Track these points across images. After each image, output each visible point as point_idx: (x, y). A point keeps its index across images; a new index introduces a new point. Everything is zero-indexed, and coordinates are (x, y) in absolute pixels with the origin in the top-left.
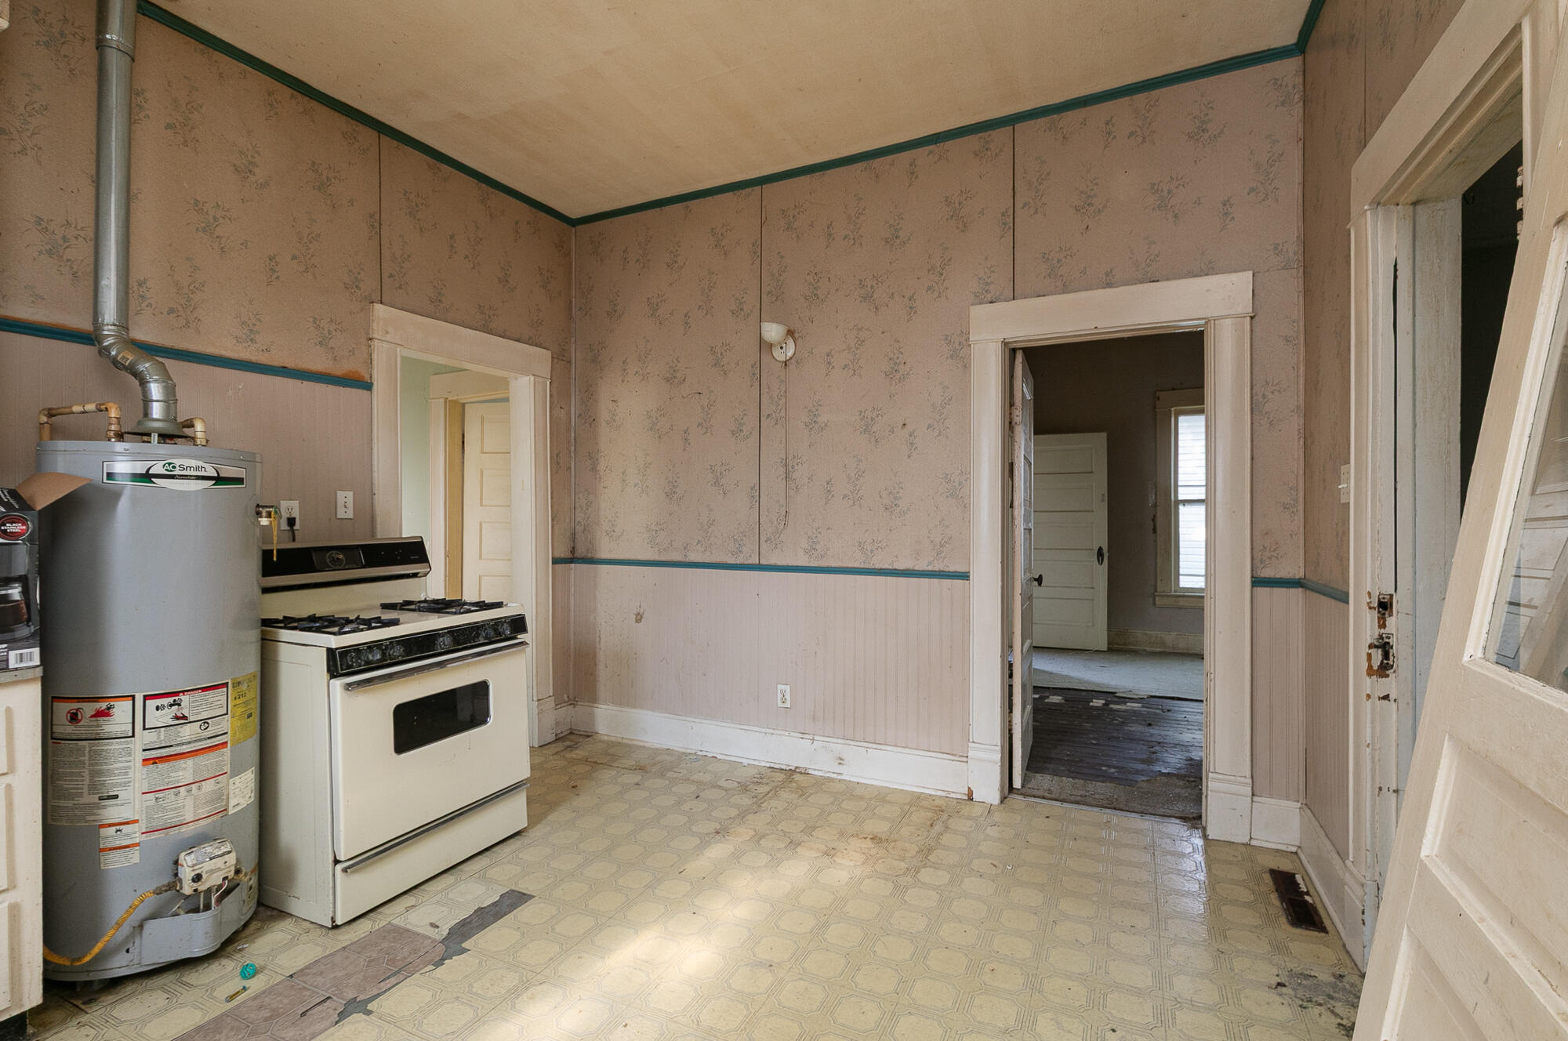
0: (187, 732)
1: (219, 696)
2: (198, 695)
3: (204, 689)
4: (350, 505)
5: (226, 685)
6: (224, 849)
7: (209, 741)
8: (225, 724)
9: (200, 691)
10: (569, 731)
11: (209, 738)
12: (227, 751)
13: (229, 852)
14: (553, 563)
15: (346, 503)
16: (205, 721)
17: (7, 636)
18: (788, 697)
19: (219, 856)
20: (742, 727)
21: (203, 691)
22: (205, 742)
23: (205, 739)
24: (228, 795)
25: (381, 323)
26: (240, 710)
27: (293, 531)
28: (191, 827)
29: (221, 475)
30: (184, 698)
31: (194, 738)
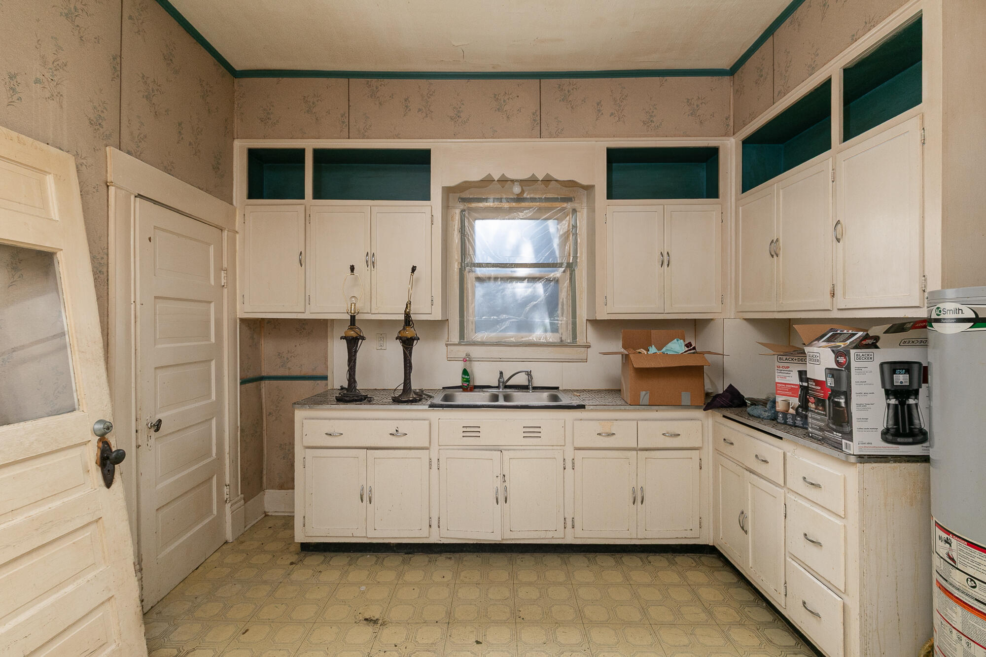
0: (956, 576)
2: (964, 544)
3: (970, 544)
7: (976, 602)
9: (966, 543)
11: (976, 600)
16: (972, 578)
17: (842, 429)
21: (968, 545)
22: (972, 601)
23: (972, 598)
30: (954, 541)
31: (962, 587)
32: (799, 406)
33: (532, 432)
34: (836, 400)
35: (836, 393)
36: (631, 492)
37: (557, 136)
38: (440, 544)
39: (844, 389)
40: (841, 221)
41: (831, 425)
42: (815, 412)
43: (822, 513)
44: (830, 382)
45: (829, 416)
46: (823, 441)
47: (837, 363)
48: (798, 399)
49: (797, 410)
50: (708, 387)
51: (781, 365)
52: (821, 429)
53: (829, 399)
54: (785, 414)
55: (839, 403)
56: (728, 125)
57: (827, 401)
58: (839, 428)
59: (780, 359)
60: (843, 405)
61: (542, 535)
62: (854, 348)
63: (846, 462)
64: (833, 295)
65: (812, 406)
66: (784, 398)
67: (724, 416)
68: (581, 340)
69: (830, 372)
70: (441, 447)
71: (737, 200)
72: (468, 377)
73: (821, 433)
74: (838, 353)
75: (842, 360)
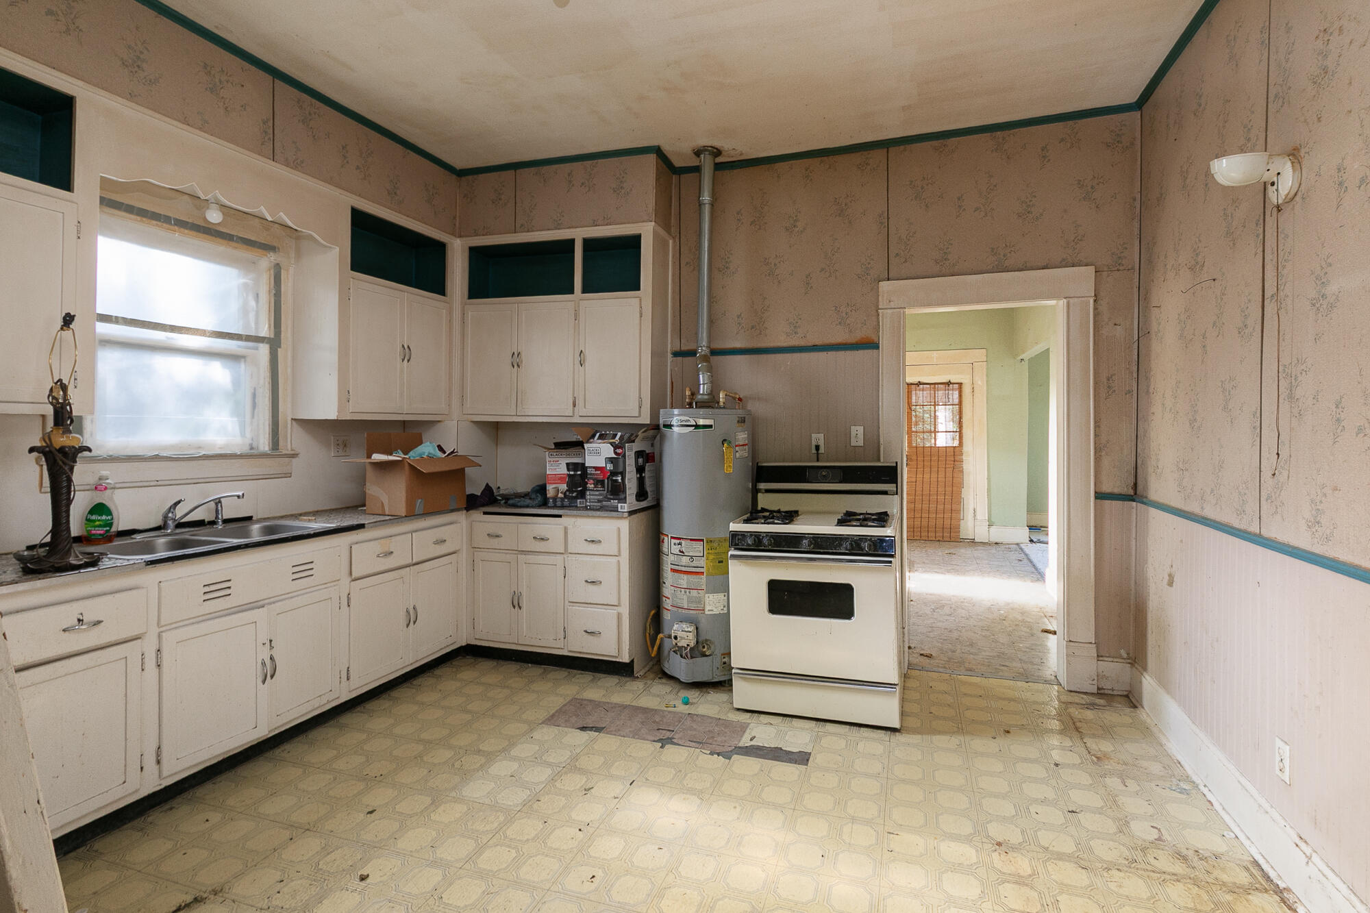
0: (685, 560)
1: (699, 545)
2: (689, 541)
3: (691, 540)
4: (861, 436)
5: (702, 540)
6: (689, 629)
7: (695, 568)
8: (702, 562)
10: (1125, 693)
12: (704, 577)
13: (690, 632)
14: (1096, 498)
15: (858, 434)
16: (692, 557)
17: (618, 497)
18: (1287, 762)
19: (685, 631)
20: (1243, 780)
22: (693, 568)
24: (704, 603)
25: (885, 295)
26: (711, 557)
27: (818, 454)
28: (687, 611)
29: (698, 424)
30: (683, 542)
31: (687, 564)
32: (567, 490)
33: (303, 570)
34: (614, 478)
35: (614, 473)
36: (405, 613)
37: (295, 168)
38: (161, 790)
39: (621, 469)
40: (583, 351)
41: (609, 496)
42: (593, 490)
43: (602, 560)
44: (610, 467)
45: (608, 490)
46: (601, 509)
47: (616, 453)
48: (566, 485)
49: (565, 494)
50: (469, 491)
51: (552, 460)
52: (599, 501)
53: (608, 479)
54: (555, 499)
55: (616, 481)
56: (455, 225)
57: (606, 481)
58: (615, 497)
59: (551, 455)
60: (620, 481)
61: (316, 703)
62: (628, 443)
63: (622, 518)
64: (574, 405)
65: (591, 486)
66: (554, 486)
67: (485, 513)
68: (286, 447)
69: (611, 460)
70: (162, 629)
71: (463, 305)
72: (109, 517)
73: (599, 504)
74: (616, 447)
75: (619, 451)
